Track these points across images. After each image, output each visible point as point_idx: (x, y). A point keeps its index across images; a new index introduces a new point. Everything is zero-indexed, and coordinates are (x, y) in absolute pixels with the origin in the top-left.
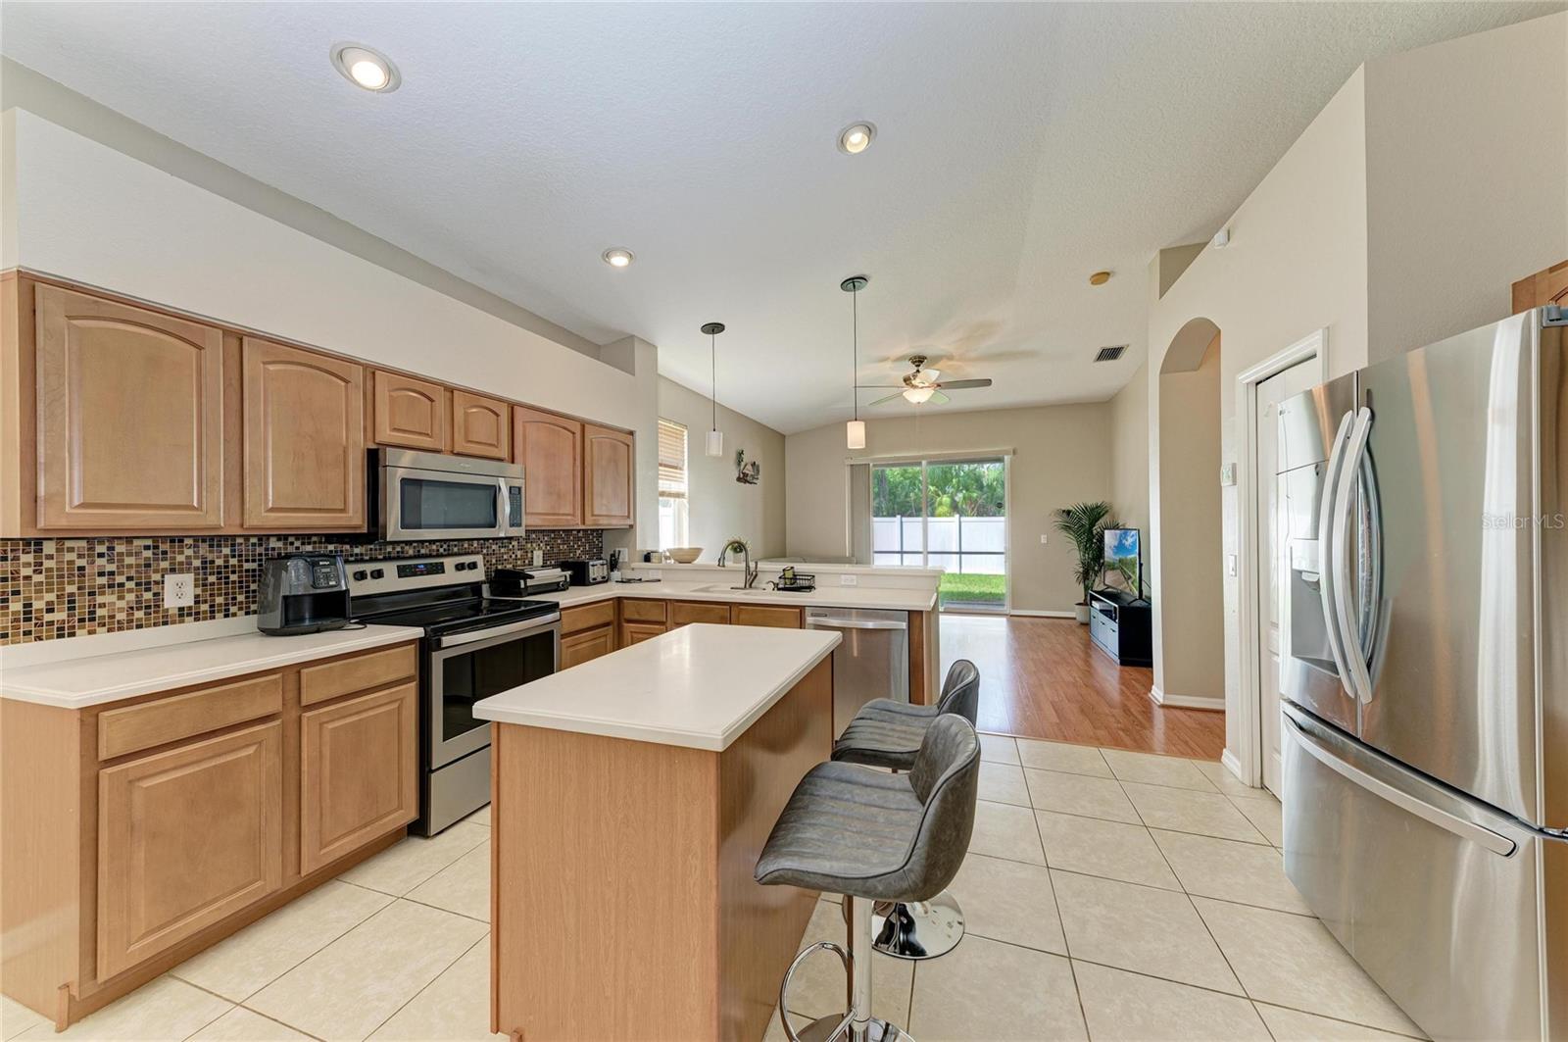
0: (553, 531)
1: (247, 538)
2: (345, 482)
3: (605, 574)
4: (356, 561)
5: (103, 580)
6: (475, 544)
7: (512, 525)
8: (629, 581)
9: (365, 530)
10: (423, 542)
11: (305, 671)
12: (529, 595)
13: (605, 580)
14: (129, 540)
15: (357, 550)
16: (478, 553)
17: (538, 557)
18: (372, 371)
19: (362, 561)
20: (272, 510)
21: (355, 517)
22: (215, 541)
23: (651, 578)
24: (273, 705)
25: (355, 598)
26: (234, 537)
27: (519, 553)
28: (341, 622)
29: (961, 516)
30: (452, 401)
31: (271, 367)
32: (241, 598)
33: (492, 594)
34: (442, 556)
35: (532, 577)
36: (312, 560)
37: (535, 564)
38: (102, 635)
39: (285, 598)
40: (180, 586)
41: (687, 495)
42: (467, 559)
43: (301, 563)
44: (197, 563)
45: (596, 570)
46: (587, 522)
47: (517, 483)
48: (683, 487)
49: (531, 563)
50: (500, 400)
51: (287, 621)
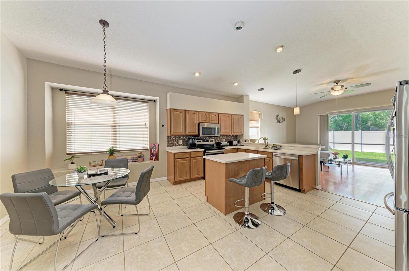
0: (227, 135)
1: (187, 136)
2: (196, 128)
3: (237, 144)
4: (198, 139)
5: (175, 140)
6: (214, 137)
7: (218, 134)
8: (242, 146)
9: (198, 135)
10: (206, 137)
11: (191, 153)
12: (222, 146)
13: (237, 145)
14: (177, 136)
15: (198, 138)
16: (214, 139)
17: (224, 140)
18: (199, 112)
19: (199, 139)
20: (189, 132)
21: (197, 133)
22: (184, 136)
23: (246, 145)
24: (188, 156)
25: (197, 145)
26: (185, 136)
27: (221, 139)
28: (195, 148)
29: (361, 131)
30: (209, 115)
31: (189, 114)
32: (186, 144)
33: (216, 146)
34: (209, 139)
35: (222, 143)
36: (192, 139)
37: (224, 141)
38: (175, 147)
39: (190, 144)
40: (181, 141)
41: (260, 127)
42: (212, 140)
43: (191, 139)
44: (182, 139)
45: (235, 143)
46: (232, 134)
47: (218, 127)
48: (259, 125)
49: (223, 141)
50: (217, 113)
51: (190, 147)
